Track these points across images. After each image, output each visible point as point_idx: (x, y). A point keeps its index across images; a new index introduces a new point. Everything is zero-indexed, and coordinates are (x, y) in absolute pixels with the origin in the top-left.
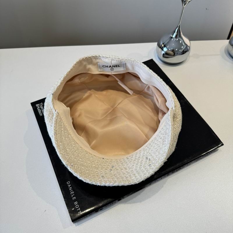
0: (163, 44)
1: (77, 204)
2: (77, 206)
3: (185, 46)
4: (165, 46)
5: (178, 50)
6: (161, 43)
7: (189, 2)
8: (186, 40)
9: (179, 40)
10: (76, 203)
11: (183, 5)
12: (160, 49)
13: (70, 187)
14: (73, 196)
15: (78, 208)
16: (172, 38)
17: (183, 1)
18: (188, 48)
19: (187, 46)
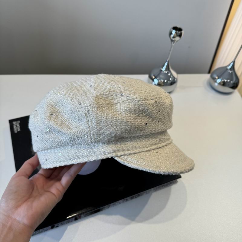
0: (154, 76)
3: (173, 78)
4: (155, 78)
5: (167, 82)
6: (152, 75)
7: (177, 41)
8: (174, 74)
9: (168, 73)
11: (172, 43)
12: (151, 81)
16: (162, 70)
17: (172, 40)
18: (175, 80)
19: (174, 78)
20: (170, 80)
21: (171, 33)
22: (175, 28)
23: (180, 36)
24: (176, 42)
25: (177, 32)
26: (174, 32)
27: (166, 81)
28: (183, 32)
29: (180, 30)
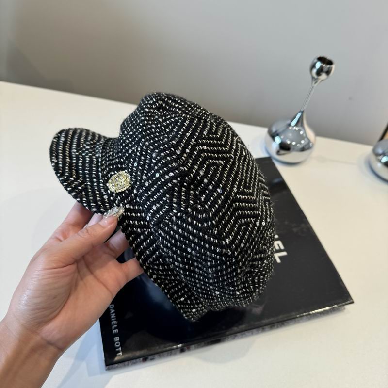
1: (117, 341)
2: (117, 344)
3: (307, 141)
4: (278, 135)
5: (296, 145)
7: (322, 80)
8: (310, 134)
9: (299, 130)
10: (117, 339)
11: (314, 83)
12: (269, 138)
13: (113, 313)
14: (115, 329)
15: (119, 348)
16: (290, 125)
17: (313, 78)
18: (311, 144)
19: (309, 141)
20: (300, 143)
21: (313, 66)
22: (321, 59)
23: (328, 73)
24: (319, 81)
25: (324, 65)
26: (318, 65)
27: (294, 143)
28: (333, 66)
29: (330, 63)
